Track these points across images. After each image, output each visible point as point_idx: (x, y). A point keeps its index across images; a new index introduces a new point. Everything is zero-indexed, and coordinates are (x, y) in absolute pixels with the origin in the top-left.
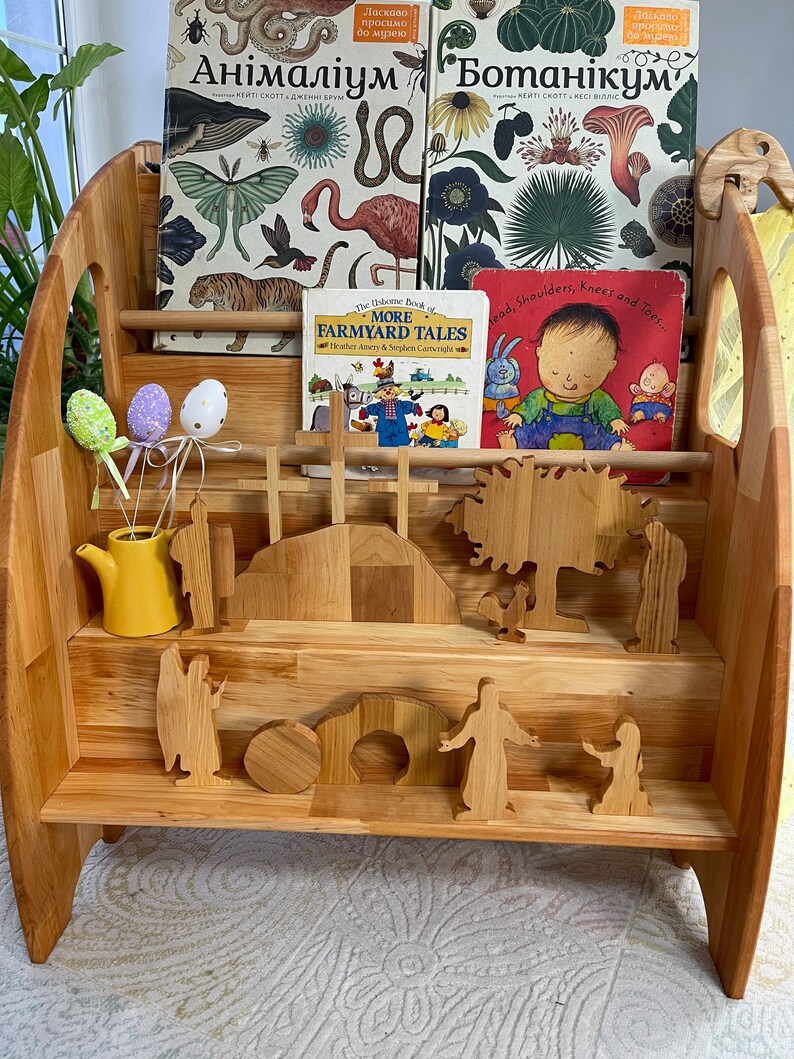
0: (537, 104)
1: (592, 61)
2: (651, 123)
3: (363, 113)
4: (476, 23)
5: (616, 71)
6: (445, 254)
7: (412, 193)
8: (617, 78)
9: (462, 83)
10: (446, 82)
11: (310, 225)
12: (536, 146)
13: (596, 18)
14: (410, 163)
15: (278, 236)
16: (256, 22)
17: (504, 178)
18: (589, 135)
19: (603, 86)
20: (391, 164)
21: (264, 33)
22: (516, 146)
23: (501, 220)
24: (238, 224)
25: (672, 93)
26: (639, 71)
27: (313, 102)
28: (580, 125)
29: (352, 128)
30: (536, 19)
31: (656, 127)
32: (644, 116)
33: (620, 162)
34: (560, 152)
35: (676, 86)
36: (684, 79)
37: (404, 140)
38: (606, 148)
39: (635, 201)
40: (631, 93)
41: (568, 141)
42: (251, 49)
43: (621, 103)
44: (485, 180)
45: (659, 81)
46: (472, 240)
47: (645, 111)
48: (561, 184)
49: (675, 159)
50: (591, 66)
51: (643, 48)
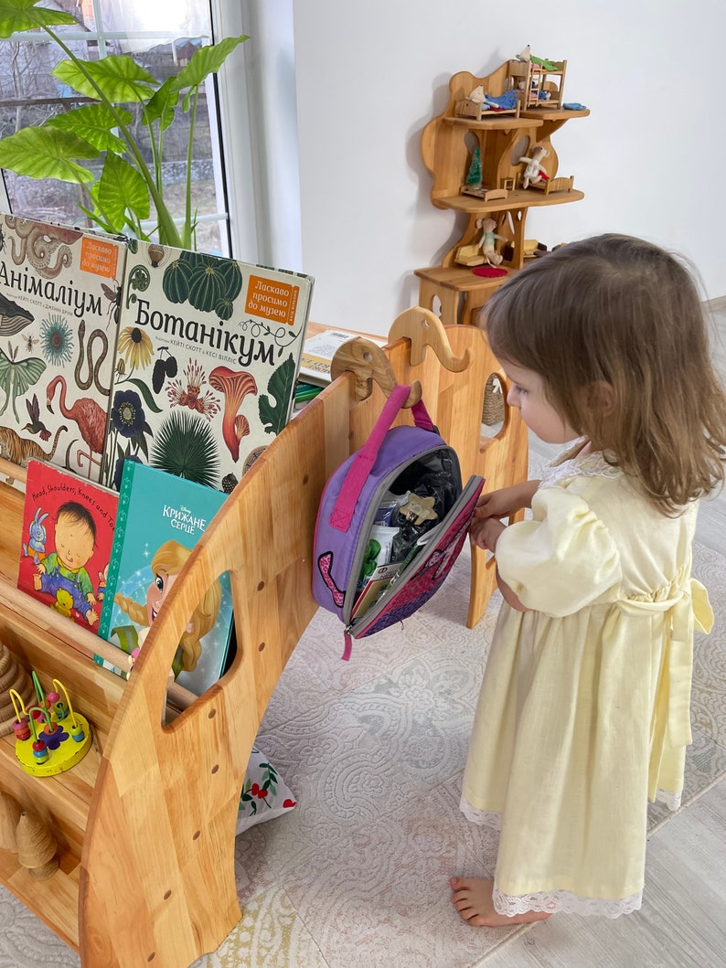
0: (183, 353)
1: (221, 324)
2: (255, 392)
3: (82, 327)
4: (150, 269)
5: (236, 336)
6: (117, 458)
7: (104, 403)
8: (237, 343)
9: (138, 322)
10: (129, 318)
11: (49, 407)
12: (177, 388)
13: (228, 283)
14: (104, 377)
15: (33, 409)
16: (30, 239)
17: (156, 410)
18: (212, 389)
19: (226, 349)
20: (94, 374)
21: (34, 249)
22: (165, 385)
23: (151, 442)
24: (15, 395)
25: (274, 369)
26: (253, 341)
27: (56, 313)
28: (207, 379)
29: (74, 339)
30: (188, 275)
31: (258, 396)
32: (251, 384)
33: (230, 421)
34: (191, 399)
35: (279, 361)
36: (285, 357)
37: (102, 358)
38: (222, 404)
39: (236, 458)
40: (245, 360)
41: (197, 390)
42: (26, 263)
43: (236, 368)
44: (144, 406)
45: (266, 355)
46: (133, 453)
47: (252, 380)
48: (189, 427)
49: (268, 430)
50: (220, 328)
51: (258, 319)
